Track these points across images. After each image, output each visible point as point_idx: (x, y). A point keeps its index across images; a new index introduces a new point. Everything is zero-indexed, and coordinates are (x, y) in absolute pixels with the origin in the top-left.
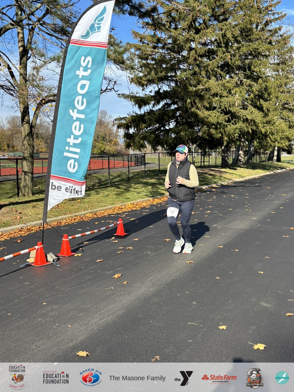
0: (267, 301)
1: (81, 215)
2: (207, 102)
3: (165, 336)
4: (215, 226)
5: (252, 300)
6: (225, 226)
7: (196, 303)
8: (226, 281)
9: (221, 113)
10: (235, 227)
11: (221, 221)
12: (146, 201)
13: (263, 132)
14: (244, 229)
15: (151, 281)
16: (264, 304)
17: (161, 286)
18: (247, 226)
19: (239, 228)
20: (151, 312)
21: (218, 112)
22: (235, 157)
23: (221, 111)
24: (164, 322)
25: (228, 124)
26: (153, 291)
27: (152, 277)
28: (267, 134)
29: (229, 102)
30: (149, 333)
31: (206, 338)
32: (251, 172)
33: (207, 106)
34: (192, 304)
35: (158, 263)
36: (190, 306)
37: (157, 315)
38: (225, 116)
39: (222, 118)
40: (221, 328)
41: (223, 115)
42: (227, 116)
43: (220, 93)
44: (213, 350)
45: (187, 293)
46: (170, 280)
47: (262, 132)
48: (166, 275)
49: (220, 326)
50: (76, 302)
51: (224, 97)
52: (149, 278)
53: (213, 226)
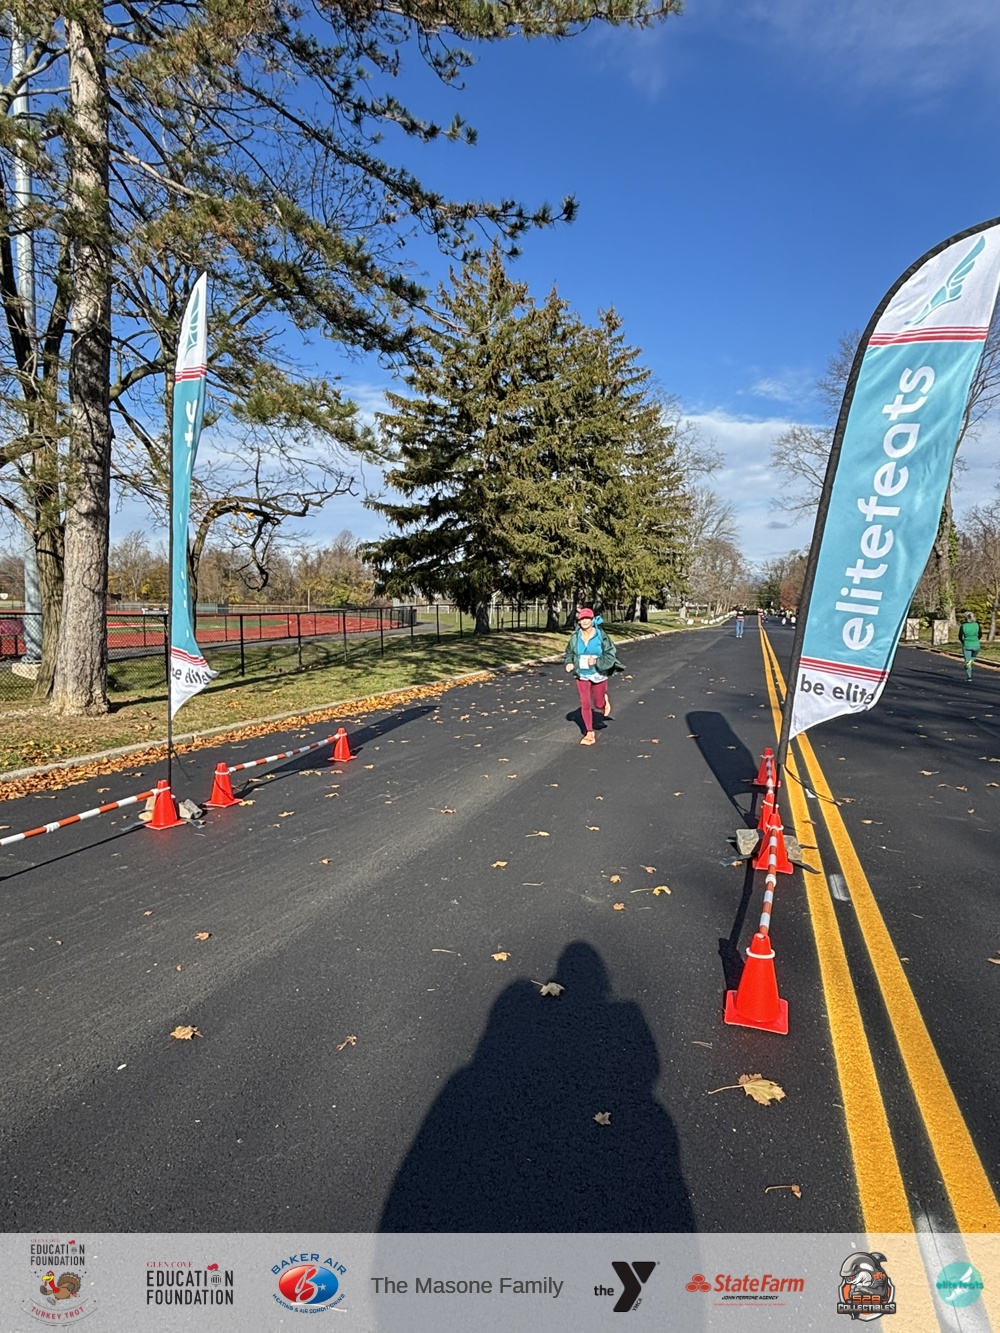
0: (596, 893)
1: (276, 720)
2: (518, 518)
5: (569, 890)
7: (458, 901)
11: (533, 729)
12: (406, 691)
15: (378, 856)
16: (589, 899)
17: (396, 867)
20: (363, 928)
21: (539, 536)
23: (543, 534)
24: (384, 949)
26: (378, 878)
27: (382, 846)
28: (622, 574)
29: (556, 519)
30: (347, 977)
33: (518, 525)
34: (450, 904)
35: (401, 817)
36: (444, 910)
37: (374, 932)
38: (551, 544)
39: (545, 547)
40: (497, 957)
41: (546, 542)
42: (554, 543)
43: (542, 503)
45: (444, 881)
46: (416, 853)
48: (411, 843)
49: (497, 953)
50: (213, 909)
51: (548, 510)
52: (377, 849)
53: (517, 738)
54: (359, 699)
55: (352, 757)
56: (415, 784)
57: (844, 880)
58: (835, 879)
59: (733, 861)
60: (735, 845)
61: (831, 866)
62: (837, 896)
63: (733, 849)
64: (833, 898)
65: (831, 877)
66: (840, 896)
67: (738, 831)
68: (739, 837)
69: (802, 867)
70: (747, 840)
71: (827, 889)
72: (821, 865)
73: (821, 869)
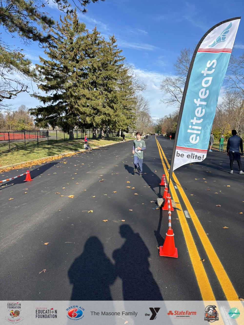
0: (117, 220)
1: (3, 168)
2: (83, 102)
6: (94, 172)
7: (73, 224)
10: (99, 173)
11: (92, 170)
14: (104, 174)
15: (45, 211)
16: (115, 221)
17: (52, 214)
18: (106, 172)
20: (43, 235)
22: (100, 134)
23: (91, 108)
25: (96, 116)
26: (46, 218)
28: (116, 122)
29: (96, 103)
32: (108, 142)
33: (83, 105)
34: (71, 226)
35: (51, 199)
38: (94, 111)
43: (91, 98)
45: (68, 218)
46: (58, 210)
48: (56, 207)
51: (93, 100)
52: (44, 209)
53: (87, 173)
54: (32, 161)
55: (32, 180)
56: (55, 188)
57: (188, 212)
58: (186, 212)
59: (157, 208)
60: (156, 203)
61: (184, 208)
62: (187, 217)
64: (186, 217)
65: (185, 211)
66: (188, 217)
67: (157, 199)
68: (158, 201)
69: (176, 209)
70: (160, 201)
71: (184, 215)
72: (181, 208)
73: (181, 209)
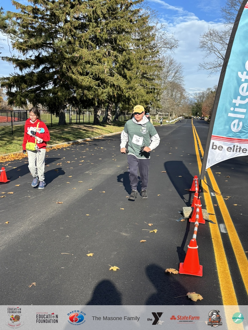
0: (126, 232)
2: (80, 68)
3: (41, 265)
4: (87, 172)
5: (115, 231)
6: (96, 172)
7: (69, 236)
8: (94, 217)
9: (93, 79)
10: (104, 173)
11: (93, 168)
13: (127, 96)
14: (110, 175)
15: (30, 220)
16: (124, 234)
17: (39, 224)
18: (113, 172)
19: (106, 174)
20: (30, 246)
21: (90, 78)
22: (105, 116)
23: (92, 77)
24: (40, 254)
25: (99, 89)
26: (32, 229)
27: (31, 216)
28: (130, 98)
29: (99, 69)
30: (27, 264)
31: (76, 264)
32: (117, 129)
33: (80, 72)
34: (66, 237)
35: (37, 205)
36: (63, 239)
37: (35, 248)
38: (97, 82)
39: (94, 83)
40: (89, 255)
41: (94, 81)
42: (98, 82)
43: (92, 61)
44: (81, 274)
45: (61, 229)
46: (47, 219)
47: (125, 96)
48: (44, 215)
49: (88, 254)
51: (95, 65)
53: (86, 172)
54: (6, 155)
57: (225, 226)
58: (222, 226)
59: (181, 219)
60: (182, 214)
61: (220, 220)
62: (222, 231)
63: (181, 215)
64: (221, 232)
66: (223, 231)
67: (183, 208)
68: (184, 210)
69: (209, 221)
71: (218, 229)
72: (216, 220)
73: (216, 222)
